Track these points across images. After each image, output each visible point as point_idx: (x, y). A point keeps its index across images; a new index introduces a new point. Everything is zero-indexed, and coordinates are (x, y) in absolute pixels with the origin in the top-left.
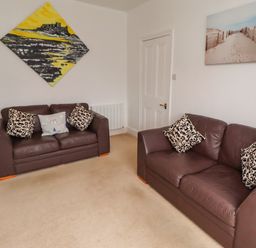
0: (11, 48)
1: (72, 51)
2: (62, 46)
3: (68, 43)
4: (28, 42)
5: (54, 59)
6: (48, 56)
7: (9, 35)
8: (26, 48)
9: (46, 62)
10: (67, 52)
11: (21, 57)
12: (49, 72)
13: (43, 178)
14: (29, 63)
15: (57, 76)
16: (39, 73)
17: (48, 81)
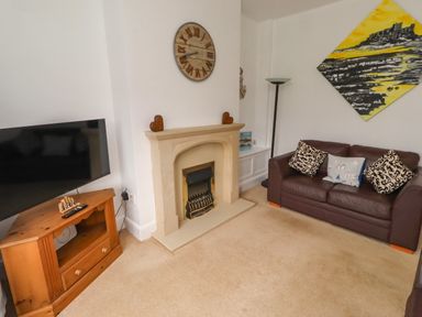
0: (324, 75)
1: (414, 65)
2: (396, 59)
3: (411, 52)
4: (346, 64)
5: (377, 81)
6: (369, 79)
7: (326, 61)
8: (342, 72)
9: (364, 87)
10: (404, 67)
11: (334, 84)
12: (366, 100)
13: (294, 223)
14: (341, 91)
15: (377, 106)
16: (351, 102)
17: (361, 113)
